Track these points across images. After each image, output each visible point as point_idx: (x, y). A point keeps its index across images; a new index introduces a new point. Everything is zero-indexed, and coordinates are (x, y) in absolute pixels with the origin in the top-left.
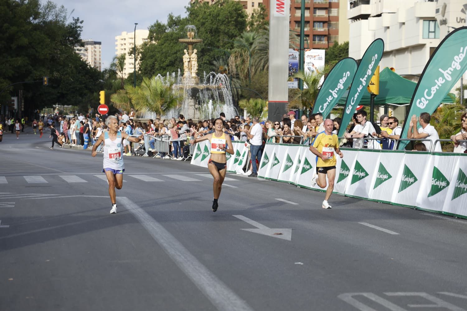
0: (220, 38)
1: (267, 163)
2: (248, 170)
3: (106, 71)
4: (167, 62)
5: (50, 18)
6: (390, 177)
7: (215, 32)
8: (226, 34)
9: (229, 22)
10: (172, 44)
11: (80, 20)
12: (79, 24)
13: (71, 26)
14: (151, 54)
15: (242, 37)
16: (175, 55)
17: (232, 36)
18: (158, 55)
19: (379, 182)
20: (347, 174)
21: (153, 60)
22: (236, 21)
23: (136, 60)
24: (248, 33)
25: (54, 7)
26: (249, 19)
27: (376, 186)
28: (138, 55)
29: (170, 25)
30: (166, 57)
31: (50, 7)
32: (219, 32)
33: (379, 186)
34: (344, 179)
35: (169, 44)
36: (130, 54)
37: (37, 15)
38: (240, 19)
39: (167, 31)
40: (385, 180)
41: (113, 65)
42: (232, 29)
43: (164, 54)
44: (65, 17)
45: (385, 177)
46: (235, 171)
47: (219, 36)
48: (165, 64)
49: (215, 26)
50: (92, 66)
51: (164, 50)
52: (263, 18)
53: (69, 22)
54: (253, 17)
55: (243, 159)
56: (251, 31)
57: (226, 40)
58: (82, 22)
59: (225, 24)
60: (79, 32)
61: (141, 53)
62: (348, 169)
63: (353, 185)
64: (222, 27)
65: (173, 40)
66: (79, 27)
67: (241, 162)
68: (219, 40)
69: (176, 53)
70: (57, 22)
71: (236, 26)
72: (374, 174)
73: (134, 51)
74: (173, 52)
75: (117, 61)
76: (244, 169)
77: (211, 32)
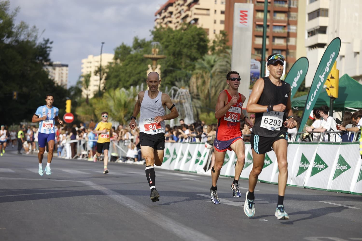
0: (183, 60)
1: (228, 162)
2: (208, 170)
3: (71, 88)
4: (131, 82)
5: (22, 37)
6: (349, 167)
7: (178, 55)
8: (189, 57)
9: (191, 46)
10: (136, 65)
11: (50, 41)
12: (48, 45)
13: (41, 47)
14: (116, 74)
15: (204, 60)
16: (138, 75)
17: (194, 59)
18: (122, 75)
19: (338, 173)
20: (307, 167)
21: (117, 80)
22: (198, 45)
23: (101, 79)
24: (210, 56)
25: (27, 27)
26: (211, 44)
27: (335, 177)
28: (103, 74)
29: (135, 48)
30: (130, 77)
31: (23, 26)
32: (182, 55)
33: (338, 176)
34: (303, 172)
35: (134, 65)
36: (96, 73)
37: (10, 34)
38: (202, 43)
39: (132, 53)
40: (345, 170)
41: (80, 82)
42: (194, 52)
43: (128, 74)
44: (36, 37)
45: (345, 167)
46: (196, 171)
47: (181, 58)
48: (129, 83)
49: (178, 49)
50: (59, 84)
51: (128, 70)
52: (224, 43)
53: (39, 41)
54: (214, 42)
55: (204, 159)
56: (213, 54)
57: (188, 61)
58: (51, 43)
59: (188, 48)
60: (48, 52)
61: (106, 72)
62: (308, 163)
63: (312, 177)
64: (185, 50)
65: (137, 61)
66: (49, 47)
67: (202, 162)
68: (181, 62)
69: (139, 73)
70: (28, 42)
71: (198, 49)
72: (334, 166)
73: (99, 71)
74: (136, 72)
75: (83, 79)
76: (205, 169)
77: (174, 54)
